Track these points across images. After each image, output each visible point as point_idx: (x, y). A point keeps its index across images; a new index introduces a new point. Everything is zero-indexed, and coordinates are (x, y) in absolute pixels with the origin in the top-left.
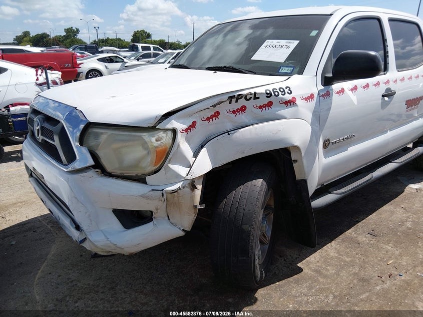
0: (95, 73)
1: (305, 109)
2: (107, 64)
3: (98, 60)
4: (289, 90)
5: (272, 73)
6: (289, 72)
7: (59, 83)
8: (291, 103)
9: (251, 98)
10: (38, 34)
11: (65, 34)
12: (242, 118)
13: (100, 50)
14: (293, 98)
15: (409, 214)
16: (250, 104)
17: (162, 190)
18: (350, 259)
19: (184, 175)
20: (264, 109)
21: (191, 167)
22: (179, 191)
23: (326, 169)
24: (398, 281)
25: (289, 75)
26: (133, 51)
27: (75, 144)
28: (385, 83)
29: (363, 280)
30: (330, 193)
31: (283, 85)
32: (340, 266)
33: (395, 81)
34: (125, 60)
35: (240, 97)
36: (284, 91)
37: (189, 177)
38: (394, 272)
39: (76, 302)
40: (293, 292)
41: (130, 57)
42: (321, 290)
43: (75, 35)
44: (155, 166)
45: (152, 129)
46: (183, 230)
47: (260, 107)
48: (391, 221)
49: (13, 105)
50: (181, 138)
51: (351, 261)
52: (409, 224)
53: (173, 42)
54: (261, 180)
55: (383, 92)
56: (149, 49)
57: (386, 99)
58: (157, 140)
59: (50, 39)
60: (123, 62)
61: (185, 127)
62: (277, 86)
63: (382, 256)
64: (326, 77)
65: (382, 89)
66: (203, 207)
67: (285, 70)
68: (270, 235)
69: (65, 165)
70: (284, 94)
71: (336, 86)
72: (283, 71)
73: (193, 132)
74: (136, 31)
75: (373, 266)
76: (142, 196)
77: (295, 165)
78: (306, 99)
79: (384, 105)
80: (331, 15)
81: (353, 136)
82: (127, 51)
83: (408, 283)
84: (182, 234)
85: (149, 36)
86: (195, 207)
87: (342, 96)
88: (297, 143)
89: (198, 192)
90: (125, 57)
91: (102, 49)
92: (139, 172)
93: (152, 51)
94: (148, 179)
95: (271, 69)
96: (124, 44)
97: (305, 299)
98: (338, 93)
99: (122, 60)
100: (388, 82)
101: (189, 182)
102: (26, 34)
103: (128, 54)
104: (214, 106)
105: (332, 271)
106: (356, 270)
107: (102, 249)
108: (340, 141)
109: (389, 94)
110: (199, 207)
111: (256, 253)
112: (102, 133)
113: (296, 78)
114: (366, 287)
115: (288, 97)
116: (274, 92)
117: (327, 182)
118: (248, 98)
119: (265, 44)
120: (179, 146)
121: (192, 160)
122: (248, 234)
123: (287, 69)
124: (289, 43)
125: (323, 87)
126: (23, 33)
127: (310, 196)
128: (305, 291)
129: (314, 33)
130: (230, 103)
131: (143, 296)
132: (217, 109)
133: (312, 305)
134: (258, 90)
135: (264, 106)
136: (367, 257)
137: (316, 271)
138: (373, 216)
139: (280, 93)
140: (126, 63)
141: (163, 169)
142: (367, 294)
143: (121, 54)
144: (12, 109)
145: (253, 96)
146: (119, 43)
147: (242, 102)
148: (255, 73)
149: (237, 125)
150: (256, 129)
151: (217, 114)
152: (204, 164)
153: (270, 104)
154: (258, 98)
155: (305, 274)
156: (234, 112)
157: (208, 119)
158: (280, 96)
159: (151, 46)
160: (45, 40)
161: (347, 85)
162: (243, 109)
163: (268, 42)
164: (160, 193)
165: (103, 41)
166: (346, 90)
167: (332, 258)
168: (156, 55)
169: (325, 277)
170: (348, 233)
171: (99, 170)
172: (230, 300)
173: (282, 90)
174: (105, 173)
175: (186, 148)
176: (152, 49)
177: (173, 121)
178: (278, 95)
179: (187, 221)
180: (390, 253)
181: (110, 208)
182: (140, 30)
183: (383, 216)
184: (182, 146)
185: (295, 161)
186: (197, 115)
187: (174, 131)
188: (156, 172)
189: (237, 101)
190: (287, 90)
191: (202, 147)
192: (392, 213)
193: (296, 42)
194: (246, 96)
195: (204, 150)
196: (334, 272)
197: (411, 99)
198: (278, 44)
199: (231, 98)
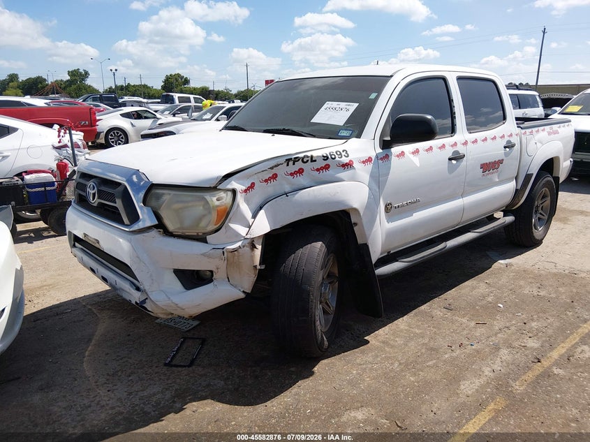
0: (118, 133)
1: (363, 172)
2: (134, 121)
3: (122, 115)
4: (346, 153)
5: (332, 136)
6: (348, 135)
7: (82, 146)
8: (347, 166)
9: (308, 161)
10: (30, 78)
11: (68, 78)
12: (300, 180)
13: (120, 101)
14: (351, 161)
15: (493, 289)
16: (306, 167)
17: (223, 249)
18: (420, 331)
19: (244, 234)
20: (321, 171)
21: (250, 227)
22: (240, 250)
23: (390, 235)
24: (469, 349)
25: (347, 138)
26: (166, 103)
27: (138, 205)
28: (452, 146)
29: (432, 349)
30: (397, 261)
31: (340, 149)
32: (409, 337)
33: (465, 143)
34: (158, 115)
35: (296, 160)
36: (341, 154)
37: (248, 236)
38: (465, 342)
39: (130, 376)
40: (358, 361)
41: (163, 112)
42: (387, 358)
43: (83, 80)
44: (216, 225)
45: (214, 189)
46: (243, 292)
47: (318, 170)
48: (470, 296)
49: (28, 173)
50: (240, 198)
51: (421, 333)
52: (490, 299)
53: (220, 90)
54: (321, 243)
55: (450, 155)
56: (188, 100)
57: (454, 162)
58: (218, 200)
59: (47, 85)
60: (154, 118)
61: (244, 188)
62: (333, 150)
63: (455, 328)
64: (384, 140)
65: (449, 152)
66: (263, 267)
67: (344, 133)
68: (334, 305)
69: (127, 226)
70: (341, 157)
71: (396, 150)
72: (342, 134)
73: (252, 192)
74: (169, 75)
75: (444, 337)
76: (204, 255)
77: (356, 228)
78: (364, 162)
79: (451, 169)
80: (392, 76)
81: (418, 201)
82: (159, 103)
83: (478, 351)
84: (243, 296)
85: (187, 81)
86: (255, 267)
87: (402, 160)
88: (355, 205)
89: (258, 252)
90: (156, 111)
91: (123, 100)
92: (200, 231)
93: (193, 103)
94: (209, 238)
95: (330, 132)
96: (152, 93)
97: (370, 366)
98: (398, 156)
99: (153, 116)
100: (455, 144)
101: (249, 240)
102: (13, 77)
103: (161, 107)
104: (272, 168)
105: (400, 341)
106: (426, 341)
107: (163, 309)
108: (403, 206)
109: (457, 157)
110: (258, 267)
111: (317, 314)
112: (163, 194)
113: (354, 142)
114: (434, 356)
115: (345, 160)
116: (331, 155)
117: (394, 249)
118: (305, 160)
119: (325, 106)
120: (238, 205)
121: (251, 221)
122: (308, 293)
123: (346, 132)
124: (349, 105)
125: (381, 151)
126: (9, 76)
127: (373, 263)
128: (370, 359)
129: (373, 96)
130: (288, 165)
131: (200, 369)
132: (274, 171)
133: (376, 370)
134: (315, 154)
135: (322, 169)
136: (439, 329)
137: (383, 342)
138: (453, 292)
139: (337, 156)
140: (158, 119)
141: (223, 228)
142: (434, 361)
143: (151, 107)
144: (27, 177)
145: (309, 158)
146: (144, 91)
147: (299, 165)
148: (314, 136)
149: (296, 187)
150: (313, 190)
151: (275, 176)
152: (262, 225)
153: (327, 167)
154: (315, 161)
155: (372, 345)
156: (292, 174)
157: (266, 181)
158: (337, 159)
159: (192, 97)
160: (40, 86)
161: (408, 148)
162: (301, 171)
163: (328, 104)
164: (221, 251)
165: (122, 88)
166: (407, 153)
167: (401, 331)
168: (198, 109)
169: (392, 347)
170: (423, 307)
171: (161, 230)
172: (293, 369)
173: (338, 153)
174: (168, 233)
175: (245, 208)
176: (192, 100)
177: (233, 182)
178: (335, 158)
179: (246, 282)
180: (464, 326)
181: (170, 269)
182: (174, 74)
183: (463, 291)
184: (241, 206)
185: (356, 224)
186: (256, 176)
187: (234, 192)
188: (217, 231)
189: (294, 164)
190: (343, 154)
191: (261, 208)
192: (474, 288)
193: (356, 105)
194: (303, 159)
195: (262, 212)
196: (402, 342)
197: (488, 162)
198: (338, 106)
199: (288, 160)
